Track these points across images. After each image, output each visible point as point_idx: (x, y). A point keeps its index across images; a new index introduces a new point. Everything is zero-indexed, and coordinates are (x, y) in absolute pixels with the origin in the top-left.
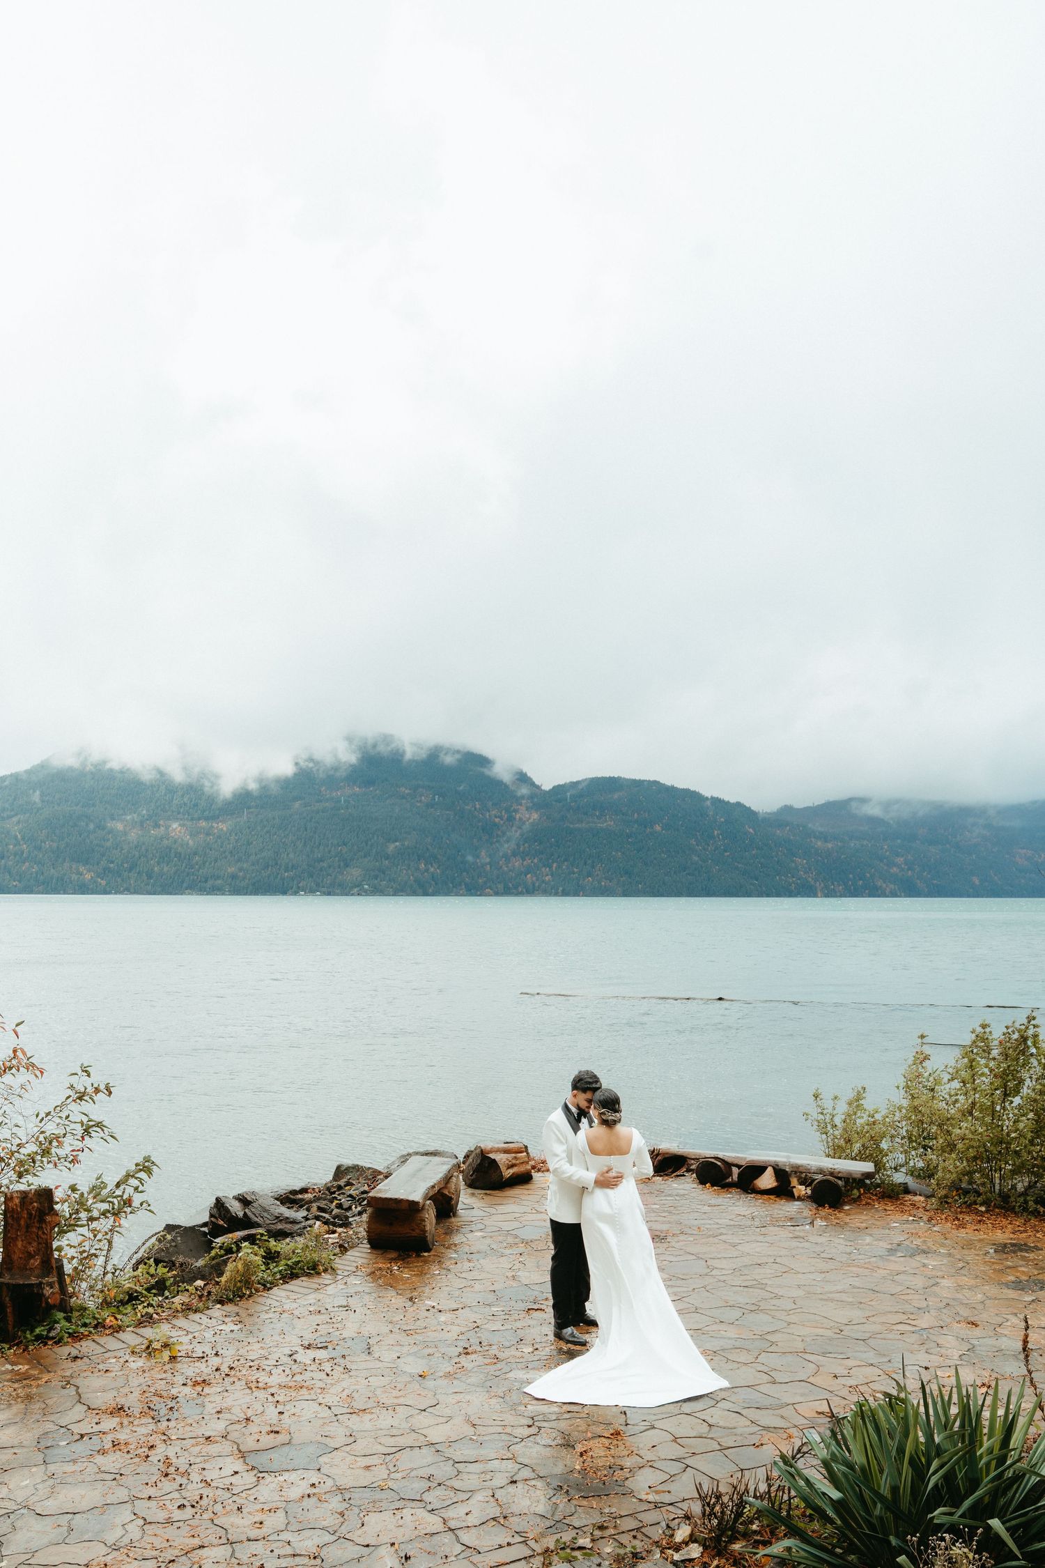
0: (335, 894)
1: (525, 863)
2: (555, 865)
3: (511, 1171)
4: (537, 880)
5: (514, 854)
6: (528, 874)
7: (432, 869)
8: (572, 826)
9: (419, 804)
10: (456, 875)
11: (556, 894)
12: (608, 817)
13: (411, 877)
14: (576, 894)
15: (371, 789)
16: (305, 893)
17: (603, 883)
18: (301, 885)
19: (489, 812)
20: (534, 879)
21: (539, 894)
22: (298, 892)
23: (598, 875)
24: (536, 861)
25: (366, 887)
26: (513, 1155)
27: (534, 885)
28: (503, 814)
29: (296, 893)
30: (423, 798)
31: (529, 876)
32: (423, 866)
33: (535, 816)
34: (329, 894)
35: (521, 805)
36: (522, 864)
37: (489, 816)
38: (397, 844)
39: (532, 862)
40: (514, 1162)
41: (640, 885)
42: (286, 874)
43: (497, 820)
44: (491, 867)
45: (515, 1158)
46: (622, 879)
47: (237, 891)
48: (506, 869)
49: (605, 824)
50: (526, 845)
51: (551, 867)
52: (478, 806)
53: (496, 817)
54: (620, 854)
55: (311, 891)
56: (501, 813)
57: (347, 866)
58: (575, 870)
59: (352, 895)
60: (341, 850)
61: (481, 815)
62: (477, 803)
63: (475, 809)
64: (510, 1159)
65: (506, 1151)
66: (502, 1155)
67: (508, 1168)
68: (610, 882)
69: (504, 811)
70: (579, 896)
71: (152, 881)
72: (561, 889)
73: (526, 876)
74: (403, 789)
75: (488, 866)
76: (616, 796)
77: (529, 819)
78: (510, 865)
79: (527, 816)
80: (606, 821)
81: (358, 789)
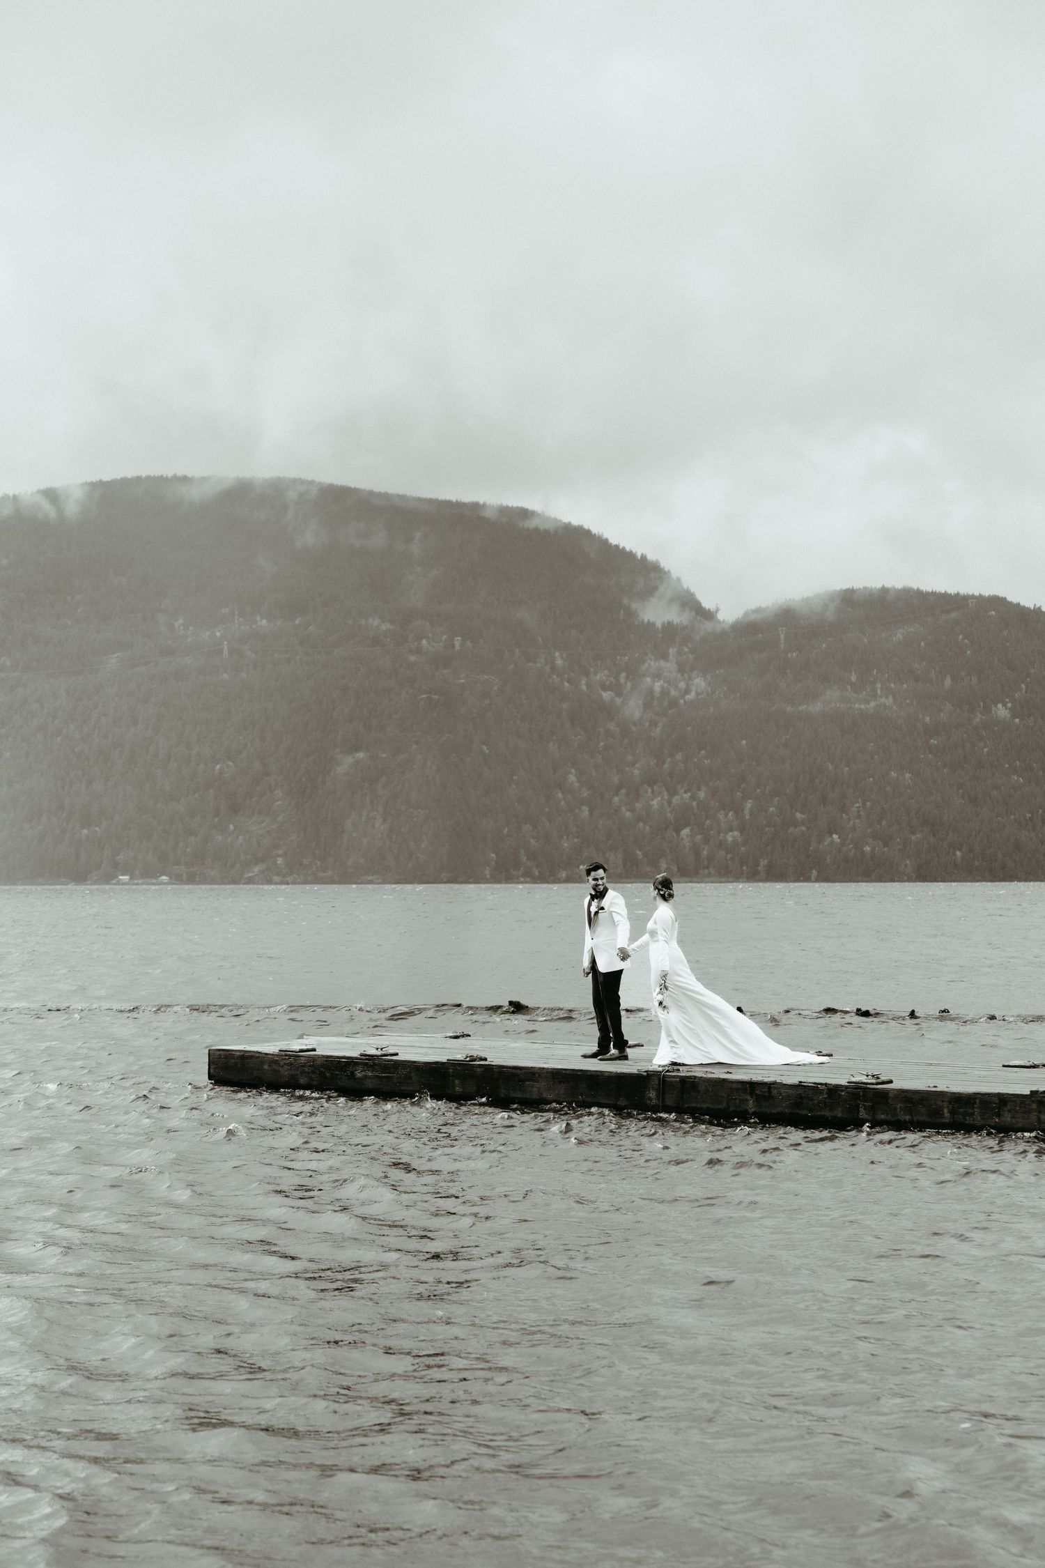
0: (205, 880)
1: (676, 800)
2: (749, 805)
4: (706, 840)
5: (651, 781)
6: (684, 827)
8: (789, 709)
9: (412, 658)
10: (506, 831)
11: (753, 876)
12: (879, 685)
14: (802, 875)
15: (297, 622)
16: (131, 878)
17: (867, 849)
18: (121, 858)
19: (587, 674)
20: (699, 838)
21: (709, 875)
22: (114, 876)
23: (854, 828)
24: (702, 794)
25: (281, 861)
27: (697, 853)
28: (622, 680)
29: (108, 878)
30: (424, 642)
31: (685, 832)
33: (699, 683)
34: (191, 879)
35: (665, 657)
36: (669, 803)
37: (588, 686)
38: (361, 755)
39: (693, 798)
41: (958, 853)
42: (85, 831)
44: (591, 811)
46: (913, 838)
48: (628, 814)
49: (872, 704)
50: (679, 756)
51: (738, 810)
52: (559, 662)
53: (605, 688)
54: (908, 776)
55: (148, 873)
56: (617, 679)
57: (235, 809)
58: (798, 815)
59: (250, 881)
60: (221, 772)
61: (566, 684)
62: (557, 654)
63: (553, 668)
68: (886, 845)
69: (624, 674)
70: (808, 879)
72: (763, 862)
73: (678, 833)
74: (374, 622)
75: (585, 808)
76: (899, 635)
77: (687, 691)
78: (638, 805)
79: (682, 685)
80: (874, 696)
81: (264, 622)
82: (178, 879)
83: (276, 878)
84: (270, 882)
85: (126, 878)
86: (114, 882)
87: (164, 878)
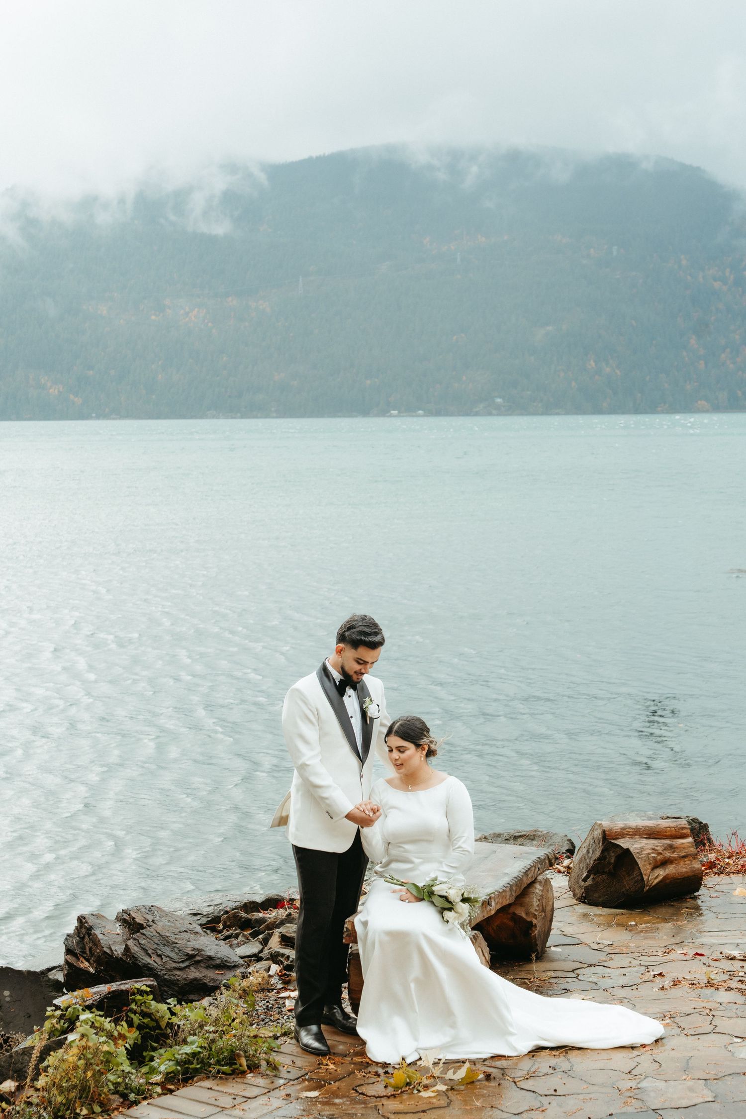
0: (448, 414)
3: (661, 873)
7: (608, 370)
9: (584, 262)
10: (648, 378)
13: (573, 384)
15: (506, 238)
16: (399, 412)
18: (392, 400)
22: (389, 411)
25: (499, 400)
26: (668, 842)
28: (727, 274)
29: (384, 413)
30: (593, 250)
32: (593, 364)
34: (438, 413)
38: (550, 328)
40: (668, 854)
42: (368, 382)
43: (717, 285)
44: (706, 365)
45: (671, 847)
47: (288, 410)
52: (684, 262)
53: (715, 280)
55: (409, 409)
57: (469, 366)
59: (477, 414)
61: (689, 277)
62: (682, 257)
64: (660, 849)
65: (652, 834)
66: (645, 841)
67: (655, 867)
69: (728, 270)
71: (154, 397)
74: (558, 237)
75: (702, 363)
81: (484, 239)
82: (430, 413)
83: (494, 412)
84: (490, 414)
85: (395, 412)
86: (388, 415)
87: (421, 412)
